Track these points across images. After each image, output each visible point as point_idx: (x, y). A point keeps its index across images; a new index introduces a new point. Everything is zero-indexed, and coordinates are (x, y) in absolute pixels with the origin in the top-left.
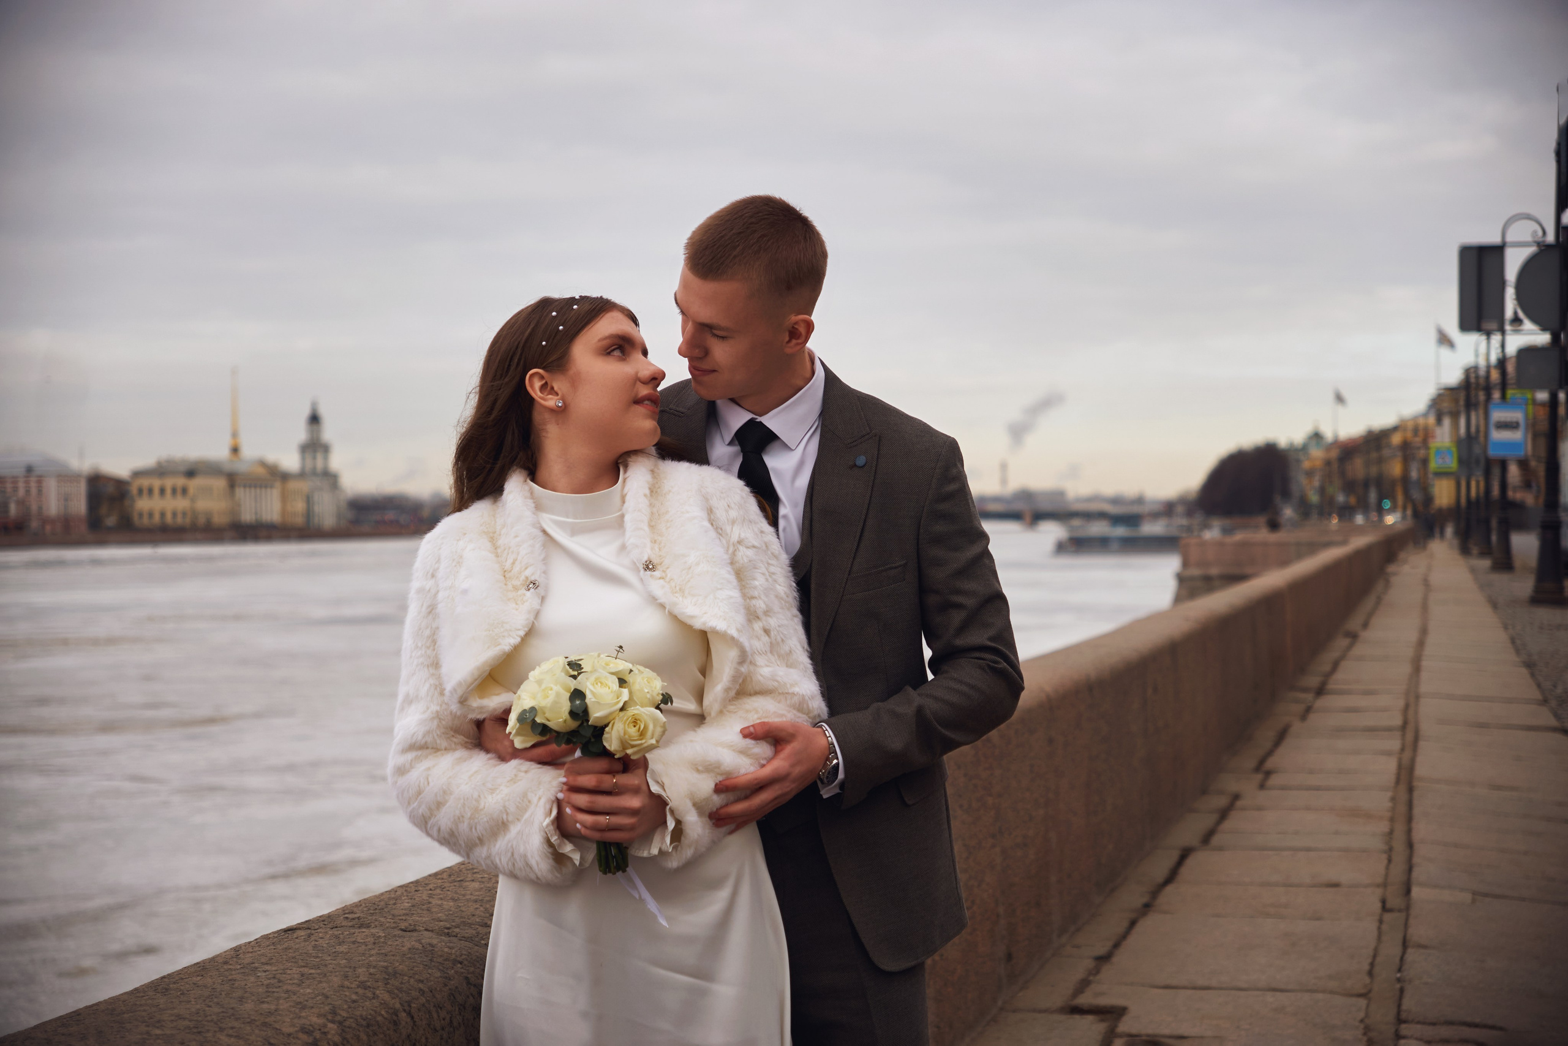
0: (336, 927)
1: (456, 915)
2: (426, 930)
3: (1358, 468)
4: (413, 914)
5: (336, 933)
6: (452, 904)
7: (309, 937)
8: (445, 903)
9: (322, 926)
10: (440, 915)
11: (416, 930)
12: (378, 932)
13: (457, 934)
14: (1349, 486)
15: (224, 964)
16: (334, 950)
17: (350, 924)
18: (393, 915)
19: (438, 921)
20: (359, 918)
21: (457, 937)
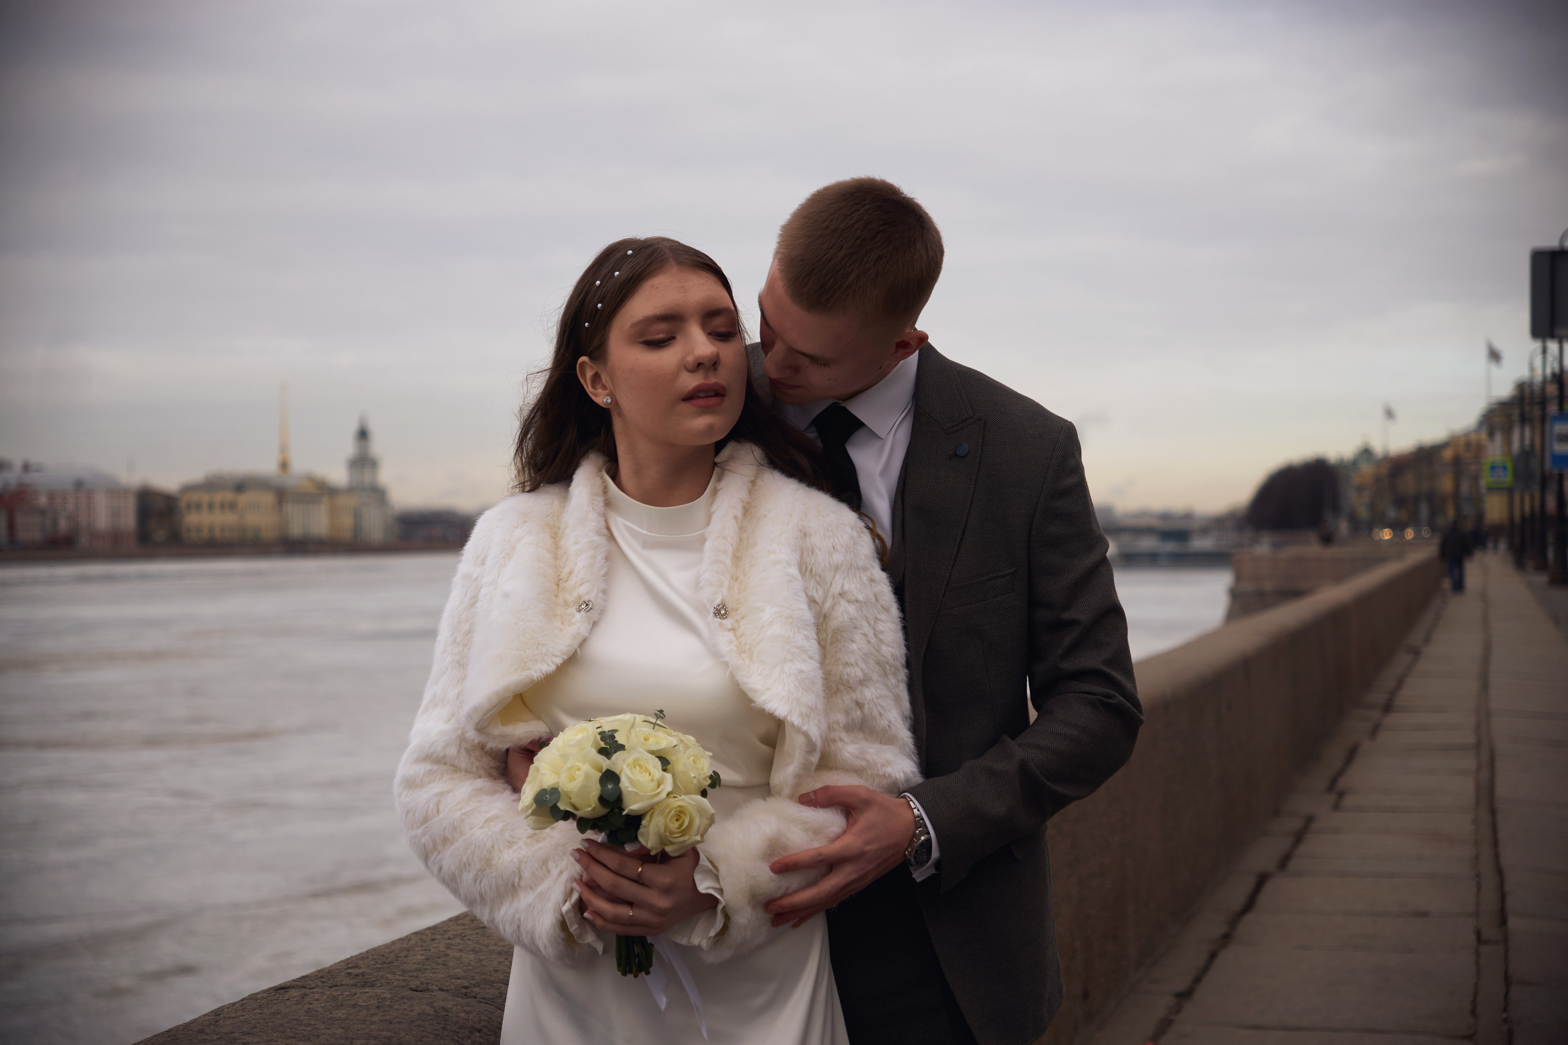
0: (336, 986)
1: (476, 971)
2: (440, 989)
3: (1409, 483)
4: (426, 969)
5: (334, 993)
6: (472, 956)
7: (303, 998)
8: (464, 955)
9: (319, 984)
10: (458, 970)
11: (428, 990)
12: (383, 993)
13: (476, 995)
14: (1400, 501)
15: (199, 1032)
16: (330, 1016)
17: (352, 982)
18: (403, 971)
19: (454, 979)
20: (363, 974)
21: (476, 998)
